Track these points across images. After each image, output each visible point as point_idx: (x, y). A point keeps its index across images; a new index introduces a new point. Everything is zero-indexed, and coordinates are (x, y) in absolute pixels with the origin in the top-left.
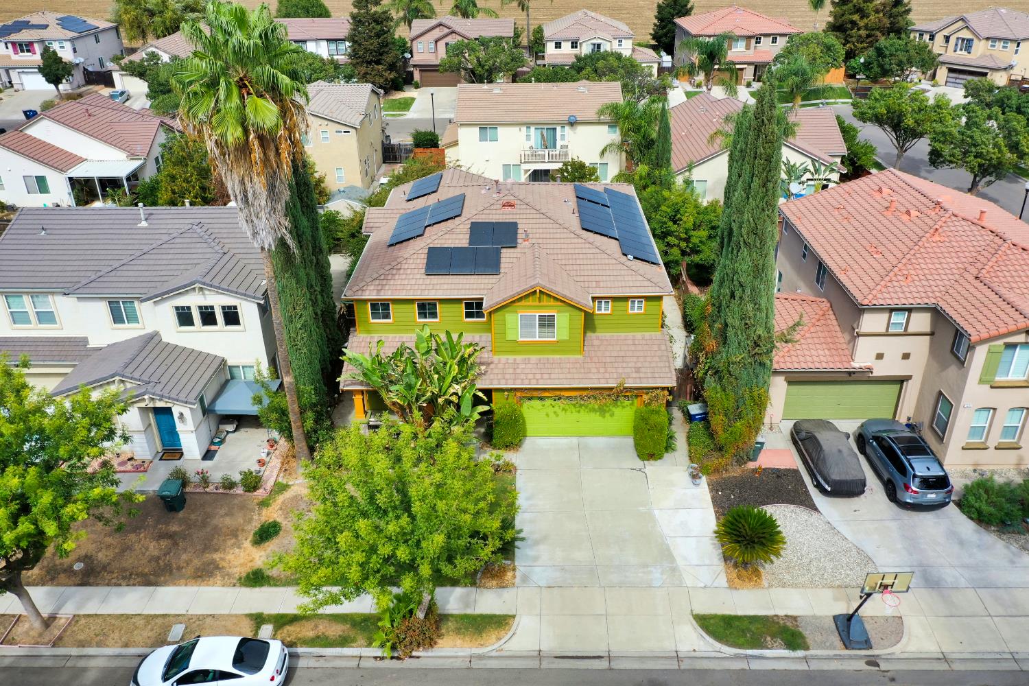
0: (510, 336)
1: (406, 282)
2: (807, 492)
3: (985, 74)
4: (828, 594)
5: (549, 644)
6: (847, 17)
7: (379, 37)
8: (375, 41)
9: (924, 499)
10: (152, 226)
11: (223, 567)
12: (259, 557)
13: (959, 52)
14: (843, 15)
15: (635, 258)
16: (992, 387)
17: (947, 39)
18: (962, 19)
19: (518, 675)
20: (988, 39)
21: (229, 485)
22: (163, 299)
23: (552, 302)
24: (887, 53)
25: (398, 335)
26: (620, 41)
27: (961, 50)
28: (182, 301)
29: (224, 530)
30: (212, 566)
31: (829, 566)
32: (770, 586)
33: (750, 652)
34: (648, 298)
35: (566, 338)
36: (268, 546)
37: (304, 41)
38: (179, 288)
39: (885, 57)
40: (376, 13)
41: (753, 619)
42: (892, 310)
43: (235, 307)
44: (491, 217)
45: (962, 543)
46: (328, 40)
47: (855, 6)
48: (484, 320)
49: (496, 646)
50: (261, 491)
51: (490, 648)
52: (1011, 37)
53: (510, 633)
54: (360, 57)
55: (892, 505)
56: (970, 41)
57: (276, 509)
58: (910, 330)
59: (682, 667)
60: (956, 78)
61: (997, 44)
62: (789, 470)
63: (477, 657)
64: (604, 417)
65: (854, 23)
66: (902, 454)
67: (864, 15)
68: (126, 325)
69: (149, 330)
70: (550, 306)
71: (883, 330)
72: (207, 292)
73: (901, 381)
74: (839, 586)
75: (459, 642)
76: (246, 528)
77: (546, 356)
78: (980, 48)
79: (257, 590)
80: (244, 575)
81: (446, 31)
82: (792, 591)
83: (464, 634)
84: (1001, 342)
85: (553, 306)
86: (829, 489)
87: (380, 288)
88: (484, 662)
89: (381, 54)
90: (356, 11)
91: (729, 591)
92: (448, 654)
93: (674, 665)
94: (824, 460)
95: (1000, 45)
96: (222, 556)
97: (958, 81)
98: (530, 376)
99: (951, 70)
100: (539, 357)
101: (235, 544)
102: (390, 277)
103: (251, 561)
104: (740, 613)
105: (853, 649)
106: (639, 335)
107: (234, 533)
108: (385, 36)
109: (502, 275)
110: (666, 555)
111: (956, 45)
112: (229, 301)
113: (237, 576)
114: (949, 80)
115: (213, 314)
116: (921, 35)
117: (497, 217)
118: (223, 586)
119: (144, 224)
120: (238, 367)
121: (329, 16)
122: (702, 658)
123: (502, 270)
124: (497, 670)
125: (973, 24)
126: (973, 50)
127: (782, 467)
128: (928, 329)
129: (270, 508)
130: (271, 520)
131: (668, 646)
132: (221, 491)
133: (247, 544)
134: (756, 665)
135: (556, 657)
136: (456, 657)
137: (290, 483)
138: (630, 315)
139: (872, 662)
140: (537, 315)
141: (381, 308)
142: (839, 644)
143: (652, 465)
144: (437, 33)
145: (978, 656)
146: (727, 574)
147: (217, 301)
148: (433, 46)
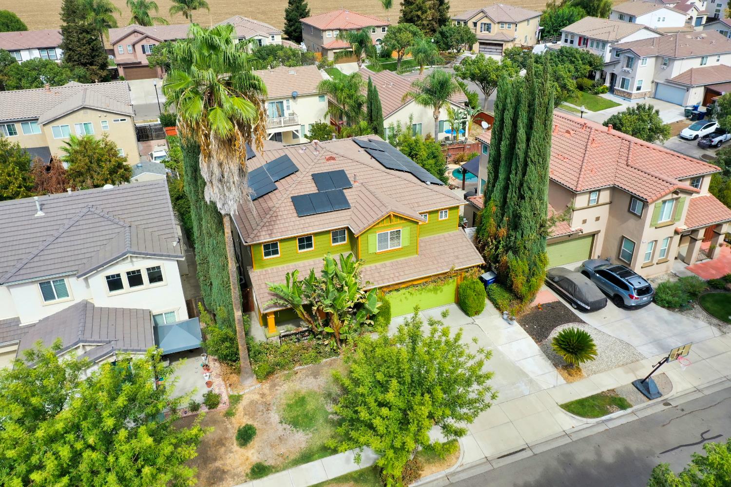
0: (371, 251)
1: (287, 225)
2: (573, 314)
3: (501, 45)
4: (620, 371)
5: (490, 452)
6: (414, 13)
7: (90, 44)
8: (88, 47)
9: (642, 301)
10: (49, 215)
11: (228, 471)
12: (252, 454)
13: (483, 32)
14: (411, 12)
15: (431, 183)
16: (656, 228)
17: (475, 24)
18: (482, 11)
19: (485, 478)
20: (499, 23)
21: (195, 407)
22: (98, 272)
23: (399, 221)
24: (449, 35)
25: (285, 265)
26: (273, 37)
27: (484, 30)
28: (112, 271)
29: (211, 442)
30: (219, 472)
31: (612, 354)
32: (589, 376)
33: (604, 418)
34: (450, 209)
35: (407, 245)
36: (254, 444)
37: (18, 51)
38: (112, 261)
39: (447, 37)
40: (83, 25)
41: (593, 397)
42: (590, 192)
43: (159, 267)
44: (322, 168)
45: (666, 322)
46: (39, 49)
47: (417, 5)
48: (346, 242)
49: (458, 464)
50: (221, 405)
51: (456, 466)
52: (512, 21)
53: (462, 452)
54: (75, 61)
55: (621, 310)
56: (489, 25)
57: (242, 415)
58: (600, 203)
59: (574, 440)
60: (485, 48)
61: (504, 26)
62: (554, 302)
63: (450, 475)
64: (437, 294)
65: (418, 16)
66: (621, 277)
67: (424, 12)
68: (57, 300)
69: (78, 300)
70: (397, 224)
71: (585, 205)
72: (134, 260)
73: (593, 235)
74: (623, 365)
75: (434, 469)
76: (227, 436)
77: (395, 260)
78: (495, 28)
79: (265, 479)
80: (249, 471)
81: (140, 36)
82: (601, 375)
83: (433, 462)
84: (660, 201)
85: (400, 223)
86: (589, 308)
87: (270, 232)
88: (457, 476)
89: (93, 57)
90: (65, 24)
91: (568, 385)
92: (432, 479)
93: (567, 440)
94: (580, 291)
95: (506, 26)
96: (222, 462)
97: (486, 50)
98: (392, 276)
99: (481, 44)
100: (390, 261)
101: (225, 452)
102: (273, 223)
103: (247, 459)
104: (584, 396)
105: (654, 399)
106: (446, 234)
107: (221, 442)
108: (95, 42)
109: (352, 208)
110: (522, 374)
111: (481, 28)
112: (152, 263)
113: (243, 473)
114: (481, 49)
115: (140, 276)
116: (459, 23)
117: (326, 168)
118: (237, 484)
119: (40, 214)
120: (162, 314)
121: (26, 29)
122: (580, 430)
123: (351, 205)
124: (469, 479)
125: (490, 14)
126: (492, 30)
127: (550, 302)
128: (608, 200)
129: (237, 416)
130: (244, 425)
131: (557, 430)
132: (190, 414)
133: (235, 447)
134: (611, 425)
135: (499, 458)
136: (437, 479)
137: (241, 394)
138: (441, 221)
139: (667, 404)
140: (389, 232)
141: (271, 248)
142: (645, 398)
143: (478, 319)
144: (133, 38)
145: (712, 383)
146: (562, 375)
147: (142, 265)
148: (131, 48)
